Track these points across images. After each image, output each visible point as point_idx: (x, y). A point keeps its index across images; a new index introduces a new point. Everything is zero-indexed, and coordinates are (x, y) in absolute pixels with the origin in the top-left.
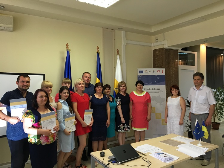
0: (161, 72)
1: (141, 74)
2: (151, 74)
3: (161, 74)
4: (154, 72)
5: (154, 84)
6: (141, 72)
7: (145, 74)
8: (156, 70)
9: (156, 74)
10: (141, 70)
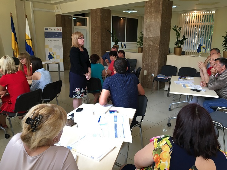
0: (59, 30)
1: (47, 31)
2: (53, 31)
3: (59, 31)
4: (55, 29)
5: (55, 37)
6: (47, 29)
7: (49, 31)
8: (56, 28)
9: (56, 31)
10: (47, 28)
